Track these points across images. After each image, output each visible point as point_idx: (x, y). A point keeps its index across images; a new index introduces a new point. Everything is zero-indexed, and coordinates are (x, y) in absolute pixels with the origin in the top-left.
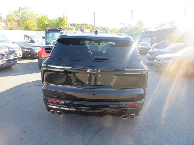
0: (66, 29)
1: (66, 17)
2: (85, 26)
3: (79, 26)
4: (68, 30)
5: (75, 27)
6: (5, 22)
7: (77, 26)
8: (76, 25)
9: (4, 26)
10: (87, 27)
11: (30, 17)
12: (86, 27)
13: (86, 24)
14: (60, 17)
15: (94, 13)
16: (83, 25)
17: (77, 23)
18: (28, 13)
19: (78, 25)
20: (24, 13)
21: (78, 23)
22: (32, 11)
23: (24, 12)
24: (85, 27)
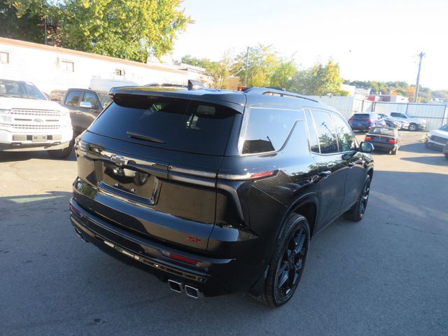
0: (329, 94)
1: (336, 66)
2: (399, 88)
3: (382, 88)
4: (335, 95)
5: (369, 90)
6: (214, 76)
7: (377, 88)
8: (374, 85)
9: (212, 82)
10: (404, 91)
11: (266, 67)
12: (401, 92)
13: (402, 84)
14: (320, 66)
15: (421, 55)
16: (394, 85)
17: (378, 81)
18: (265, 58)
19: (379, 84)
20: (257, 59)
21: (381, 82)
22: (272, 55)
23: (256, 56)
24: (398, 91)
